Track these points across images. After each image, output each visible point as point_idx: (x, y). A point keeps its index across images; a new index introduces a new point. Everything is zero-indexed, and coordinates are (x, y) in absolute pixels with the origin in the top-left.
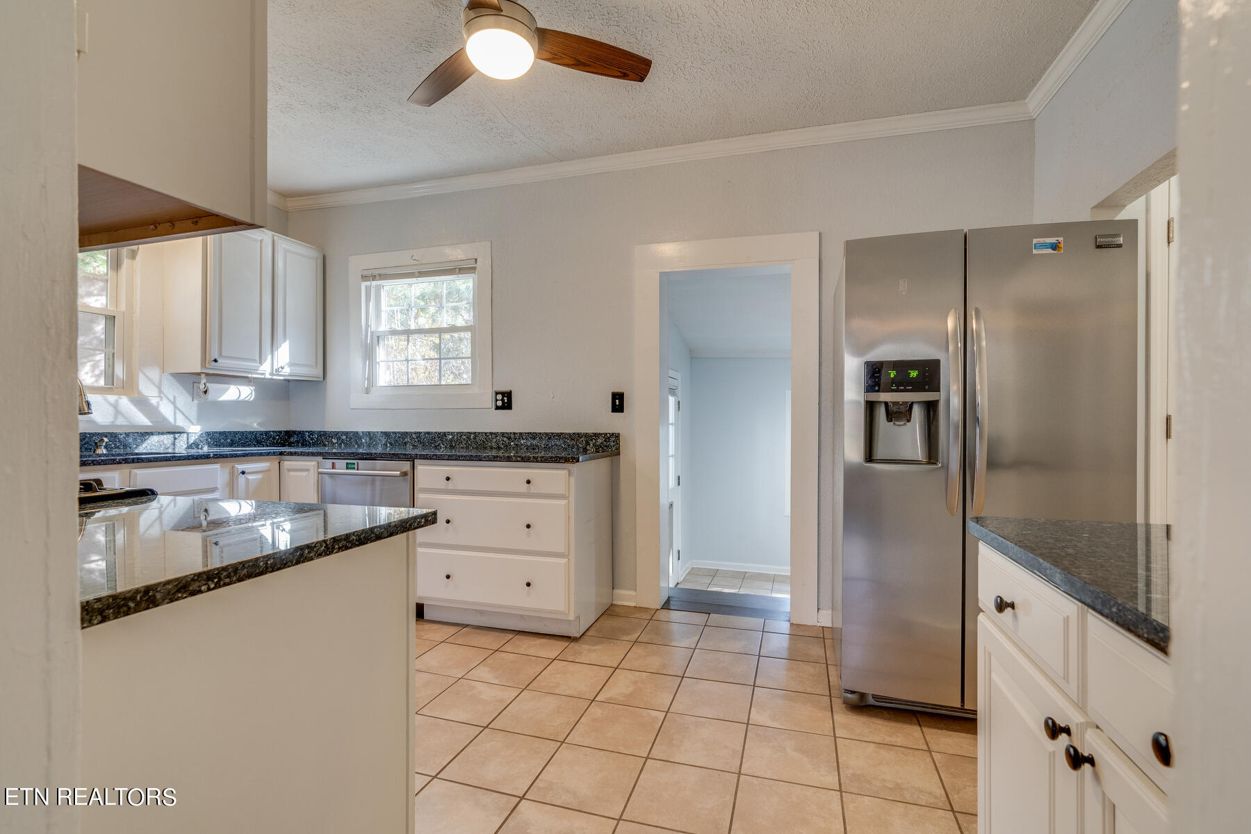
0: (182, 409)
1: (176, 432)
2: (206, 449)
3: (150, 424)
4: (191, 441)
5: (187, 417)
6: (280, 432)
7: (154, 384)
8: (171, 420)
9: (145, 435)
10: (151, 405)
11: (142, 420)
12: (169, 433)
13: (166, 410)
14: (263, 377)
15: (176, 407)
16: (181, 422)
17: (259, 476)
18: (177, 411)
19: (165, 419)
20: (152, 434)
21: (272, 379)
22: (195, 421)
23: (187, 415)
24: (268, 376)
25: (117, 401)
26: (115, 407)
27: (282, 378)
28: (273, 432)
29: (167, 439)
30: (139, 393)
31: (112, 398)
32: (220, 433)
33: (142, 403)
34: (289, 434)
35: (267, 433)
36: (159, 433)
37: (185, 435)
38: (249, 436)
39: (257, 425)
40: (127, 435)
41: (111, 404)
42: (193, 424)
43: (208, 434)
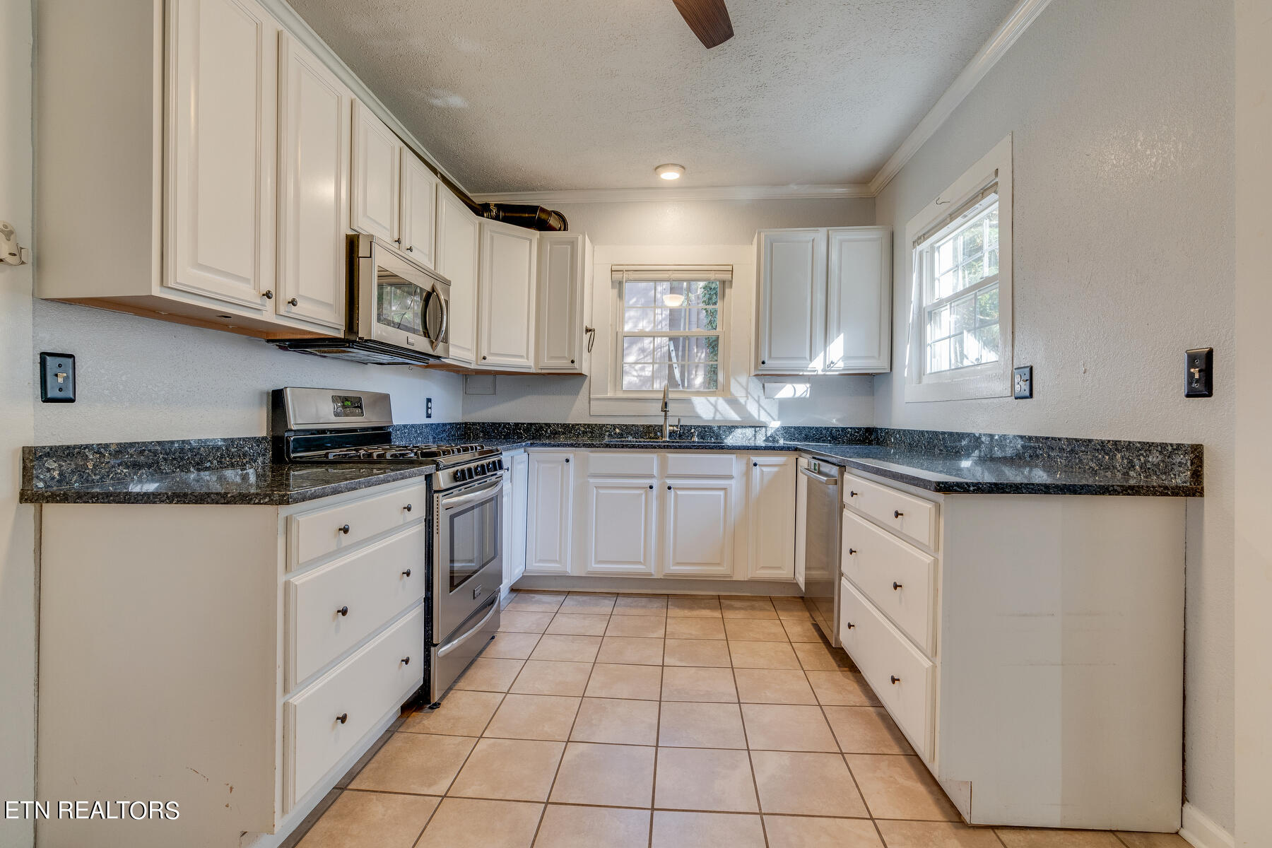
0: (765, 407)
1: (757, 427)
2: (781, 442)
3: (739, 419)
4: (769, 434)
5: (769, 414)
6: (860, 429)
7: (743, 386)
8: (756, 416)
9: (731, 428)
10: (740, 404)
11: (734, 416)
12: (750, 427)
13: (752, 408)
14: (815, 373)
15: (760, 405)
16: (764, 418)
17: (775, 469)
18: (761, 409)
19: (751, 415)
20: (737, 427)
21: (824, 375)
22: (776, 418)
23: (768, 411)
24: (820, 373)
25: (716, 402)
26: (715, 407)
27: (837, 373)
28: (851, 428)
29: (750, 432)
30: (731, 394)
31: (712, 399)
32: (795, 428)
33: (733, 402)
34: (870, 431)
35: (843, 429)
36: (742, 427)
37: (764, 429)
38: (824, 432)
39: (837, 420)
40: (719, 427)
41: (712, 404)
42: (774, 420)
43: (784, 428)
